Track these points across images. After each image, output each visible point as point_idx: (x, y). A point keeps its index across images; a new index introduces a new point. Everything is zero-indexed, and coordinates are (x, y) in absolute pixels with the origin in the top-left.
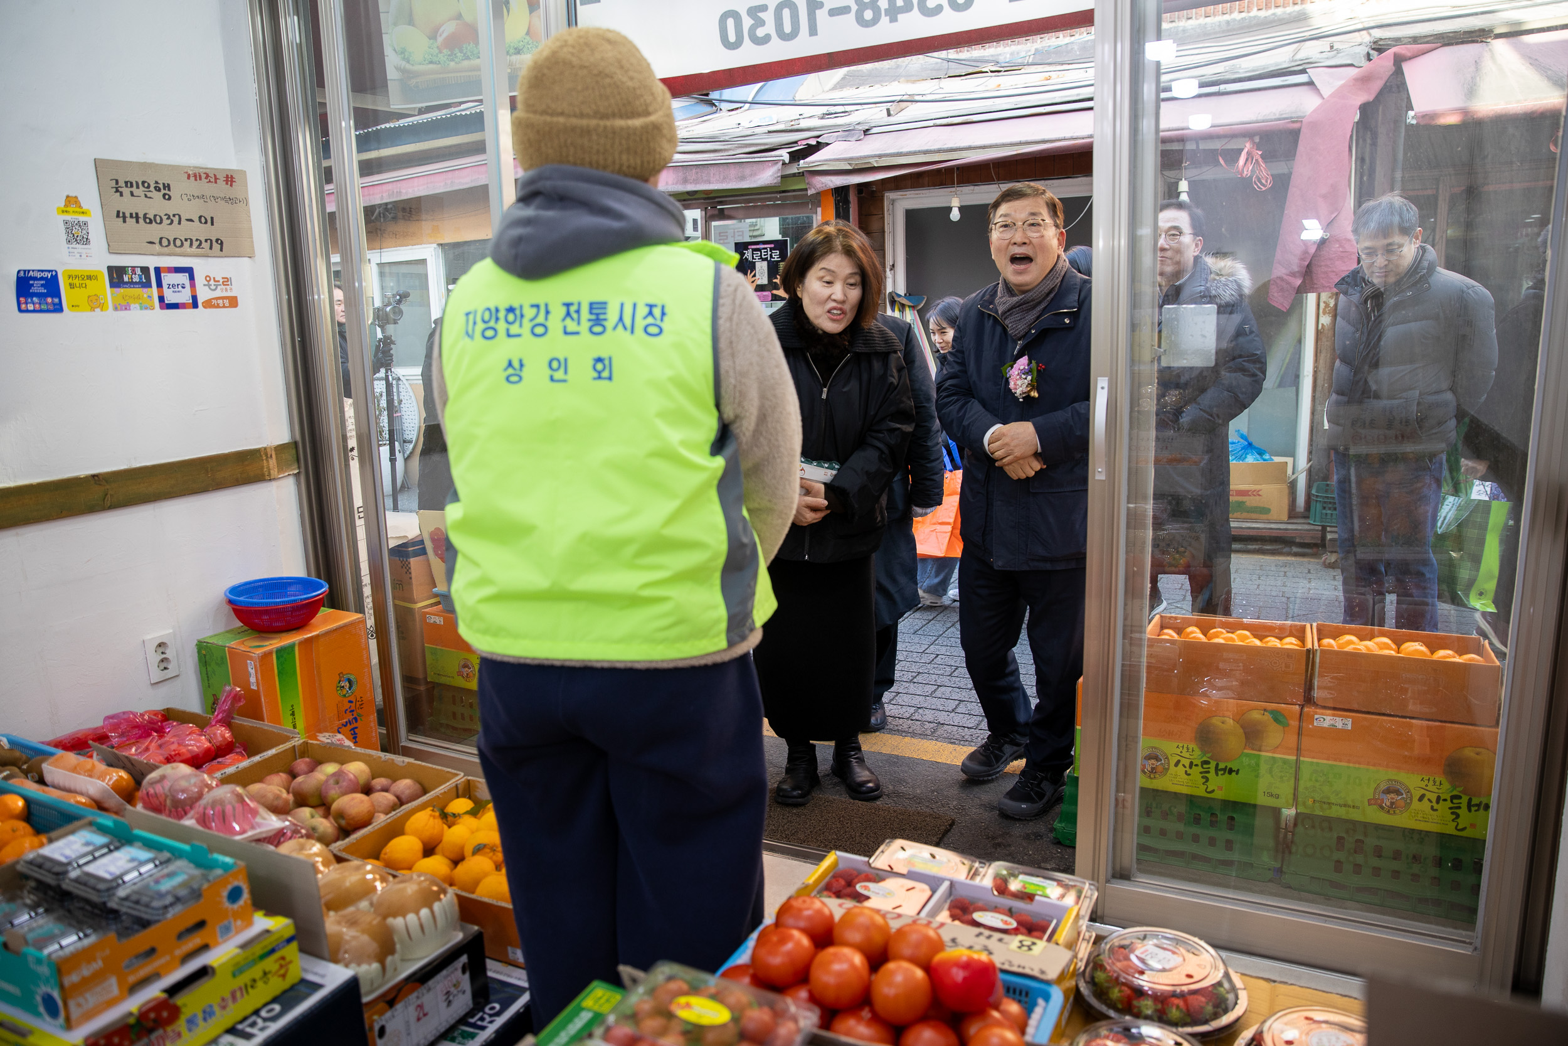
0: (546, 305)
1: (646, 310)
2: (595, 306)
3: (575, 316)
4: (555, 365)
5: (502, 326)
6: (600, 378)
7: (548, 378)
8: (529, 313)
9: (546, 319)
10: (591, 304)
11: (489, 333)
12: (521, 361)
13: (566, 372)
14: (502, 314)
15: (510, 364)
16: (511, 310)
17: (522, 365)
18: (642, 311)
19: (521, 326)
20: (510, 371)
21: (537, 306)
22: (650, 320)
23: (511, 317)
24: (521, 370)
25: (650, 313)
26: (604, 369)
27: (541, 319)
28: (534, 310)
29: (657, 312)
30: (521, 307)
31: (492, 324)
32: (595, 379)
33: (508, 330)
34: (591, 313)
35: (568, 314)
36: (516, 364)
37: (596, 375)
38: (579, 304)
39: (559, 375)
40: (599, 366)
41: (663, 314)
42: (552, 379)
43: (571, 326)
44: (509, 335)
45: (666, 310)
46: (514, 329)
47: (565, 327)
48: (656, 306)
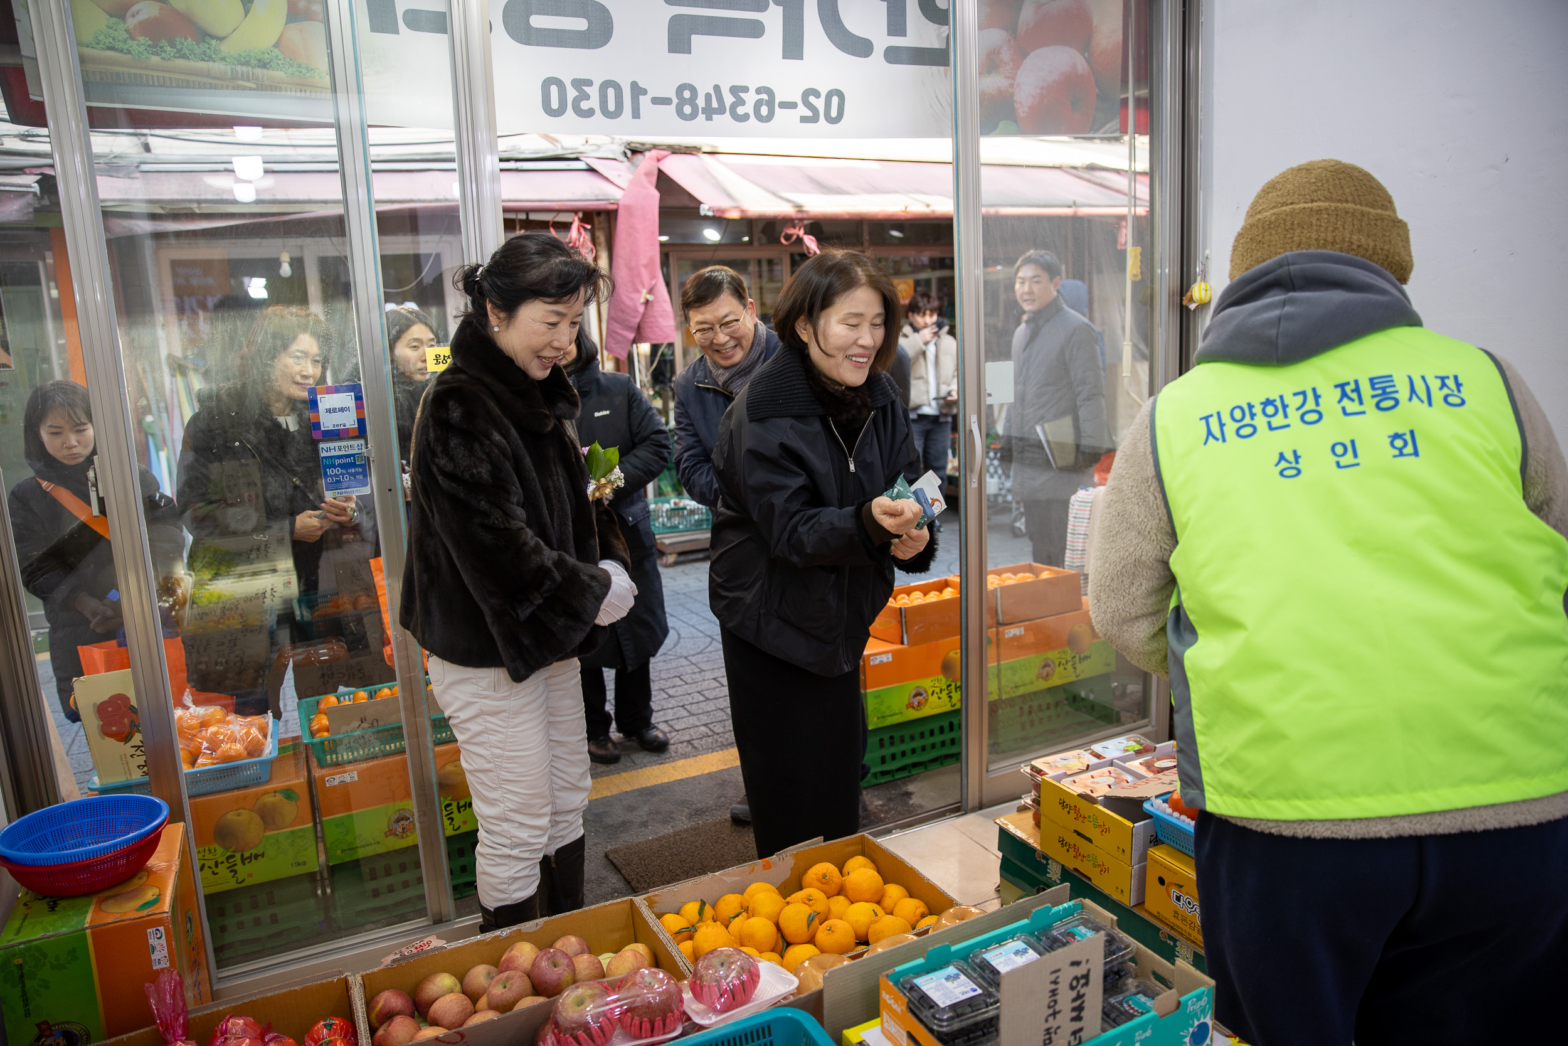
0: (1314, 390)
1: (1439, 383)
2: (1375, 381)
3: (1354, 396)
4: (1339, 450)
5: (1260, 421)
6: (1401, 454)
7: (1335, 465)
8: (1294, 402)
9: (1317, 404)
10: (1371, 380)
11: (1247, 431)
12: (1295, 452)
13: (1355, 456)
14: (1258, 409)
15: (1282, 457)
16: (1268, 402)
17: (1297, 457)
18: (1435, 385)
19: (1286, 416)
20: (1283, 464)
21: (1304, 393)
22: (1446, 391)
23: (1270, 410)
24: (1297, 462)
25: (1444, 385)
26: (1406, 444)
27: (1310, 404)
28: (1300, 398)
29: (1451, 383)
30: (1281, 397)
31: (1247, 420)
32: (1395, 456)
33: (1269, 423)
34: (1373, 388)
35: (1344, 395)
36: (1290, 456)
37: (1397, 452)
38: (1356, 382)
39: (1348, 459)
40: (1399, 443)
41: (1458, 385)
42: (1338, 464)
43: (1352, 407)
44: (1271, 428)
45: (1460, 381)
46: (1278, 420)
47: (1344, 409)
48: (1448, 377)
